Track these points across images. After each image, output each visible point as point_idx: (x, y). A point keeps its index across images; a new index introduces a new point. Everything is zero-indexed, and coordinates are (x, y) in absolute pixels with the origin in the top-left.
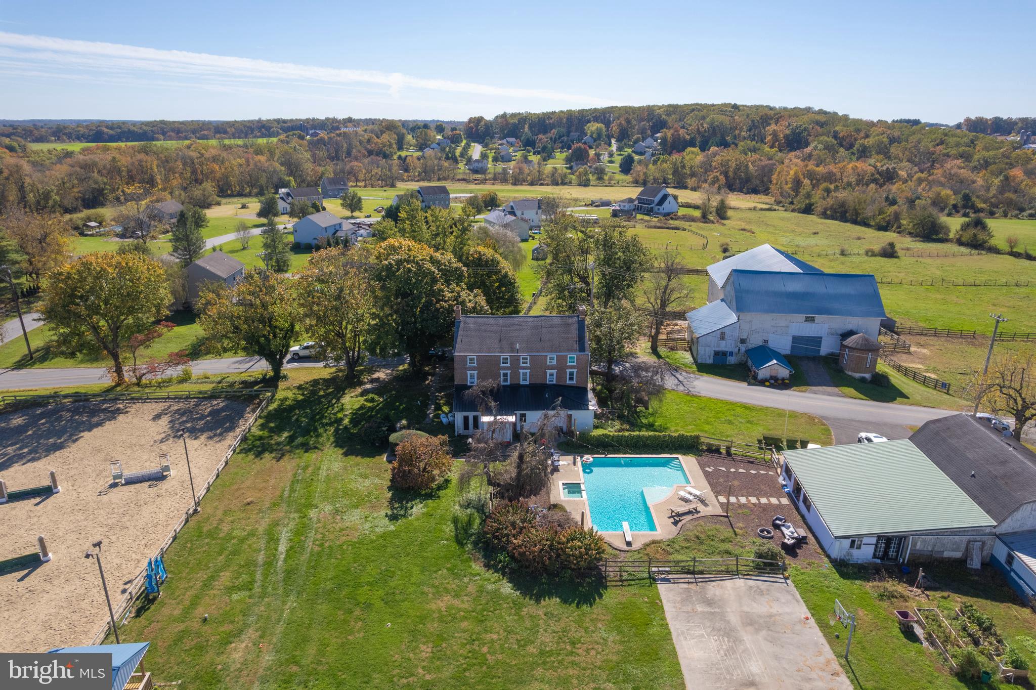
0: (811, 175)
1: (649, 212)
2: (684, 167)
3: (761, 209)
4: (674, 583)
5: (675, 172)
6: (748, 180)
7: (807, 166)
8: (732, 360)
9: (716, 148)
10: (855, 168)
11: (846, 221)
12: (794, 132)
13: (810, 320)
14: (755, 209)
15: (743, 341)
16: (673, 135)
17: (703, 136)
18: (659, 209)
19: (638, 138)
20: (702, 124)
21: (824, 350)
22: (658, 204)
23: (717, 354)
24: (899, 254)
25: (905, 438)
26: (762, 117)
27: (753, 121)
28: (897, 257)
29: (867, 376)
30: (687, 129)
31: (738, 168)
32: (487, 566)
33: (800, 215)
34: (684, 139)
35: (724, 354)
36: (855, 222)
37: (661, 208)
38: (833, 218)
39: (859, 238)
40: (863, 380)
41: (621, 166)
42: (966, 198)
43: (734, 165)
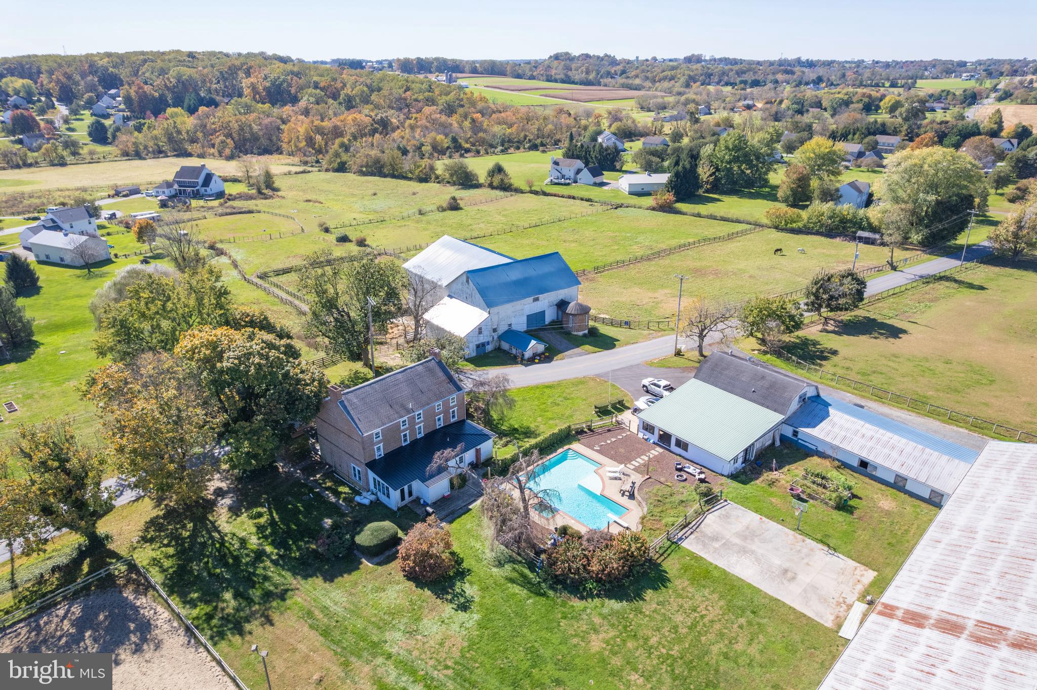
0: (319, 131)
1: (197, 195)
2: (179, 132)
3: (296, 173)
4: (686, 538)
5: (170, 139)
6: (255, 138)
7: (313, 122)
8: (489, 348)
9: (205, 108)
10: (354, 120)
11: (385, 176)
12: (273, 83)
13: (536, 300)
14: (290, 173)
15: (495, 330)
16: (137, 92)
17: (173, 92)
18: (206, 191)
19: (91, 98)
20: (168, 79)
21: (548, 319)
22: (202, 186)
23: (478, 346)
24: (461, 206)
25: (690, 378)
26: (230, 68)
27: (221, 73)
28: (461, 209)
29: (586, 332)
30: (151, 85)
31: (241, 129)
32: (582, 598)
33: (336, 174)
34: (153, 97)
35: (483, 345)
36: (393, 176)
37: (208, 189)
38: (372, 174)
39: (414, 194)
40: (585, 335)
41: (90, 134)
42: (454, 140)
43: (236, 126)
